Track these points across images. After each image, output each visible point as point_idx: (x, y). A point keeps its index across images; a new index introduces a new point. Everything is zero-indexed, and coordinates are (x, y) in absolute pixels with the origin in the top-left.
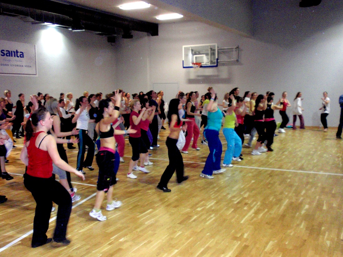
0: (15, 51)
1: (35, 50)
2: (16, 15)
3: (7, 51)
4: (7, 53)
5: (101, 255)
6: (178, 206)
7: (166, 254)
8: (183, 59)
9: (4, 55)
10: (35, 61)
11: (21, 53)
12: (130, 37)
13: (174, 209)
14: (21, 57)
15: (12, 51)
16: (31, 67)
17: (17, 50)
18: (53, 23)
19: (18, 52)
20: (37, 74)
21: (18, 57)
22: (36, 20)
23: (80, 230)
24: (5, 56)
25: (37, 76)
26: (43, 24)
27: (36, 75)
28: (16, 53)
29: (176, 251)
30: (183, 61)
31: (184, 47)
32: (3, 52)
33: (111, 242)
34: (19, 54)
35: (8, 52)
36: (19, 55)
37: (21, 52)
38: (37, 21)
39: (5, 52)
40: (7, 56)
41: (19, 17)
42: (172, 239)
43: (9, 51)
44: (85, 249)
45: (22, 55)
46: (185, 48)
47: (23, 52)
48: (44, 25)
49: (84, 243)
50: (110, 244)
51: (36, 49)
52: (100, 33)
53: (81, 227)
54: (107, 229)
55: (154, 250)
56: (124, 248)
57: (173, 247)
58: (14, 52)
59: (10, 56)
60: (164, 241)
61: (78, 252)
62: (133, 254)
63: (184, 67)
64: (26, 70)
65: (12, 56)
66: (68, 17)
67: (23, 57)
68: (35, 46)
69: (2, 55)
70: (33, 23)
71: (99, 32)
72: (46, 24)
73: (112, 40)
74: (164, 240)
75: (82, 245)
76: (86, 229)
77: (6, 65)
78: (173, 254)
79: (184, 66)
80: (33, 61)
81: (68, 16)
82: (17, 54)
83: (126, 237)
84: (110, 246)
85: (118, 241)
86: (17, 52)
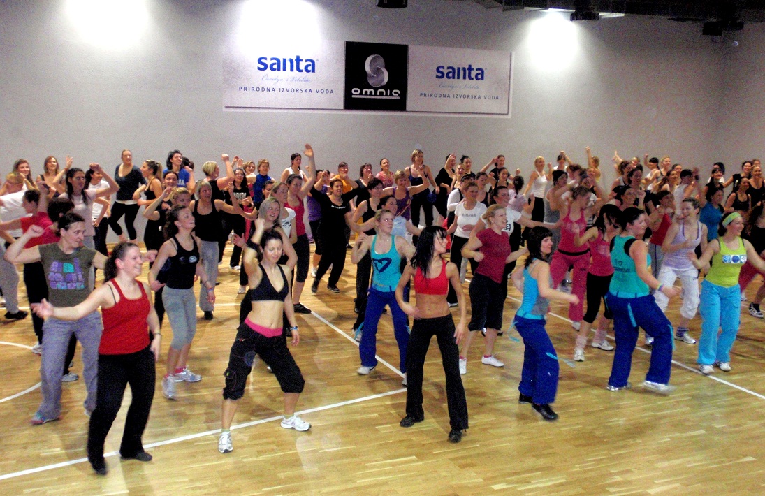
0: (467, 67)
3: (449, 68)
4: (448, 73)
9: (442, 76)
10: (507, 86)
11: (479, 72)
14: (477, 79)
15: (459, 69)
16: (497, 98)
17: (470, 66)
18: (545, 7)
20: (510, 114)
21: (470, 78)
24: (445, 77)
25: (509, 116)
27: (507, 114)
28: (467, 71)
32: (441, 70)
34: (473, 73)
35: (450, 70)
36: (473, 75)
37: (478, 69)
38: (506, 6)
39: (445, 71)
40: (449, 77)
43: (453, 69)
45: (481, 75)
47: (484, 69)
51: (513, 62)
58: (464, 69)
59: (454, 78)
64: (485, 106)
65: (458, 78)
67: (482, 78)
68: (510, 55)
69: (437, 77)
77: (444, 96)
80: (505, 86)
82: (470, 74)
86: (470, 69)
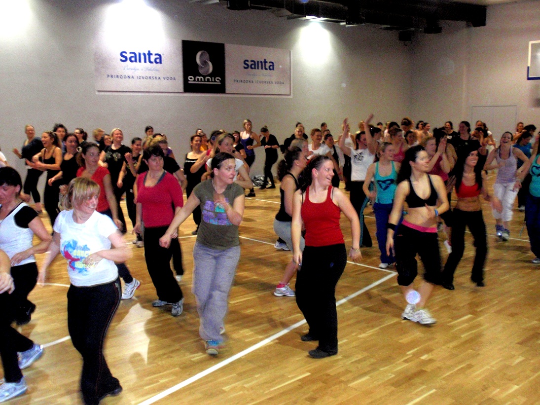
0: (263, 61)
1: (290, 59)
2: (267, 7)
3: (252, 61)
4: (252, 65)
5: (393, 376)
6: (516, 314)
7: (498, 390)
8: (529, 65)
10: (289, 75)
11: (271, 64)
12: (438, 30)
13: (510, 318)
14: (270, 69)
15: (258, 62)
16: (283, 83)
17: (265, 60)
18: (318, 16)
19: (267, 62)
20: (292, 95)
21: (266, 69)
22: (295, 13)
23: (360, 334)
24: (249, 68)
25: (291, 97)
26: (304, 18)
27: (290, 95)
28: (263, 64)
29: (516, 387)
30: (528, 68)
31: (530, 43)
32: (247, 62)
33: (408, 359)
34: (268, 65)
35: (253, 63)
36: (267, 67)
37: (270, 62)
38: (295, 15)
39: (250, 63)
40: (252, 68)
41: (271, 10)
42: (507, 367)
43: (254, 61)
44: (369, 363)
45: (272, 67)
46: (532, 44)
47: (274, 62)
48: (305, 20)
49: (366, 354)
50: (406, 361)
51: (292, 57)
52: (389, 26)
53: (360, 329)
54: (400, 337)
55: (478, 379)
56: (429, 370)
57: (510, 380)
58: (261, 62)
59: (255, 68)
60: (494, 369)
61: (359, 366)
62: (444, 382)
63: (529, 79)
64: (276, 89)
65: (258, 68)
66: (341, 6)
67: (273, 69)
68: (290, 52)
69: (245, 68)
70: (289, 18)
71: (386, 26)
72: (308, 17)
73: (406, 37)
74: (493, 367)
75: (364, 358)
76: (368, 334)
77: (249, 82)
78: (511, 391)
79: (530, 77)
80: (287, 75)
81: (341, 4)
82: (265, 65)
83: (430, 354)
84: (407, 364)
85: (418, 357)
86: (265, 62)
